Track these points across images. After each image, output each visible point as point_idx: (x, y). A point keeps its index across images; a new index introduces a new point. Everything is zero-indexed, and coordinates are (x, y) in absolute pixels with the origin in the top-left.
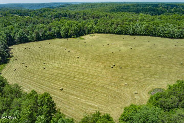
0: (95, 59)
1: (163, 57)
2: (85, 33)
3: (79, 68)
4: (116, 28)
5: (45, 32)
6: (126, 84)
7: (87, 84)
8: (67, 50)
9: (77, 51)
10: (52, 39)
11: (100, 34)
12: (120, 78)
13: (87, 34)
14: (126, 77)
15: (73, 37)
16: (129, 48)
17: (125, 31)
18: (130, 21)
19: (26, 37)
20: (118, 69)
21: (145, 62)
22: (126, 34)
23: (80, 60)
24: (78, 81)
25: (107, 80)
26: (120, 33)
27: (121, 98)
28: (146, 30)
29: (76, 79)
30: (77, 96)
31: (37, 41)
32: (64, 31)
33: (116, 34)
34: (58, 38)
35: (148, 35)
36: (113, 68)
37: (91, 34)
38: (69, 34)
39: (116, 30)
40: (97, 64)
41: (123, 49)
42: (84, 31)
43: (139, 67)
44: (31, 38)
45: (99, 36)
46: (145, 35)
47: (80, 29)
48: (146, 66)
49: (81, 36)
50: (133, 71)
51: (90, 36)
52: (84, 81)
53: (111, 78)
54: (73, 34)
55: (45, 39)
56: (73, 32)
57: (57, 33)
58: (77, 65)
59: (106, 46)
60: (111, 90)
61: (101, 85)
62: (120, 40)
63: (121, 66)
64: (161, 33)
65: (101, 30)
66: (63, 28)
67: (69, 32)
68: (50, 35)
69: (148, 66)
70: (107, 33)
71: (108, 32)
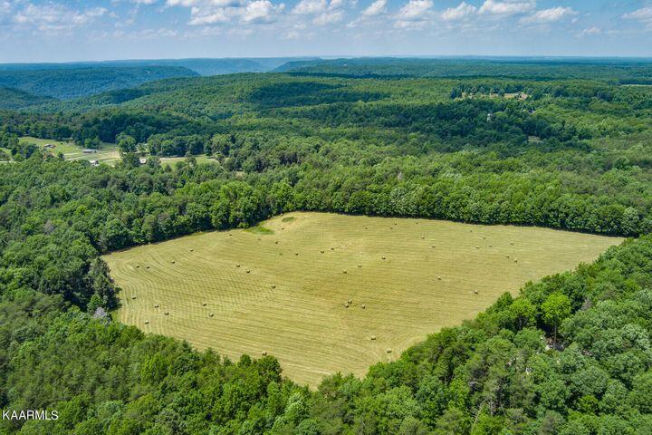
0: (310, 290)
1: (445, 280)
2: (270, 213)
3: (283, 312)
4: (346, 201)
5: (173, 218)
6: (374, 337)
7: (307, 341)
8: (244, 269)
9: (266, 270)
10: (188, 233)
11: (307, 215)
12: (364, 327)
13: (275, 215)
14: (373, 326)
15: (242, 227)
16: (378, 257)
17: (370, 207)
18: (380, 181)
19: (127, 235)
20: (359, 309)
21: (410, 292)
22: (372, 214)
23: (279, 292)
24: (290, 338)
25: (341, 332)
26: (358, 211)
27: (366, 360)
28: (418, 206)
29: (285, 335)
30: (296, 363)
31: (153, 242)
32: (220, 213)
33: (347, 213)
34: (204, 230)
35: (424, 216)
36: (350, 308)
37: (283, 213)
38: (231, 220)
39: (348, 205)
40: (317, 301)
41: (367, 260)
42: (268, 207)
43: (399, 304)
44: (138, 237)
45: (306, 221)
46: (418, 216)
47: (258, 205)
48: (410, 300)
49: (261, 223)
50: (386, 312)
51: (284, 220)
52: (300, 337)
53: (347, 328)
54: (241, 219)
55: (172, 237)
56: (241, 213)
57: (202, 219)
58: (276, 305)
59: (328, 254)
60: (350, 350)
61: (331, 341)
62: (359, 235)
63: (363, 303)
64: (452, 212)
65: (311, 204)
66: (218, 205)
67: (233, 213)
68: (184, 225)
69: (415, 300)
70: (324, 211)
71: (329, 209)
